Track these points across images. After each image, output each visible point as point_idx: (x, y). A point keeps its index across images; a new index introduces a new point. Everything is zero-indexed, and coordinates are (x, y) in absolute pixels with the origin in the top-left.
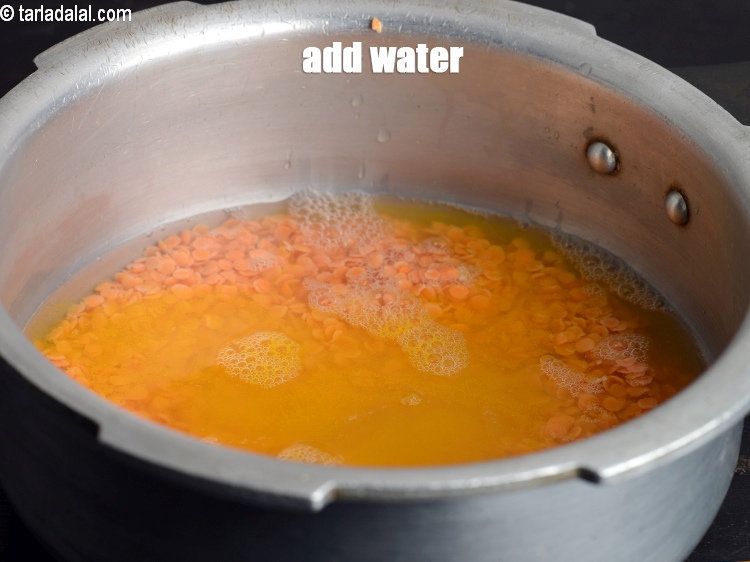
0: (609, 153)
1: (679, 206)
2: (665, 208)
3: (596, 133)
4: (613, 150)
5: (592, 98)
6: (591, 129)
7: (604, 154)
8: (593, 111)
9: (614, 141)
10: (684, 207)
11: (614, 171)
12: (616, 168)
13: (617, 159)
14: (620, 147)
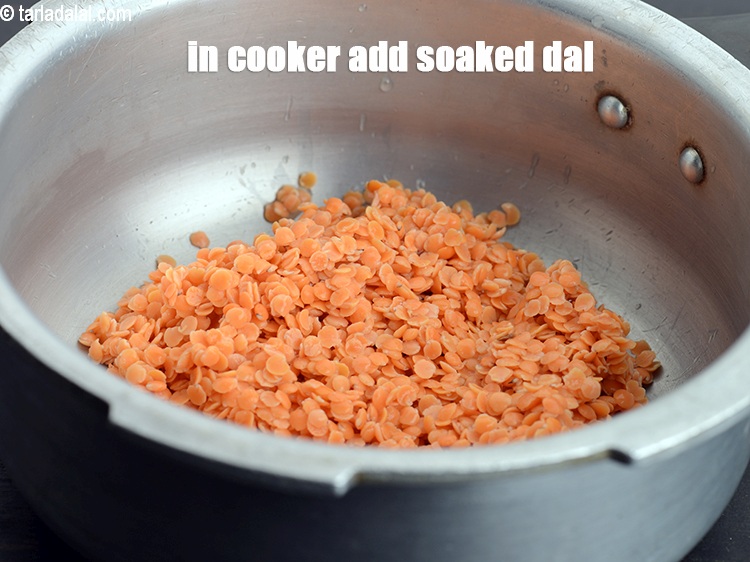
0: (621, 107)
1: (695, 163)
2: (679, 165)
3: (607, 87)
4: (625, 106)
5: (604, 51)
6: (603, 82)
7: (615, 107)
8: (605, 63)
9: (625, 96)
10: (700, 165)
11: (626, 126)
12: (628, 123)
13: (629, 114)
14: (632, 102)
